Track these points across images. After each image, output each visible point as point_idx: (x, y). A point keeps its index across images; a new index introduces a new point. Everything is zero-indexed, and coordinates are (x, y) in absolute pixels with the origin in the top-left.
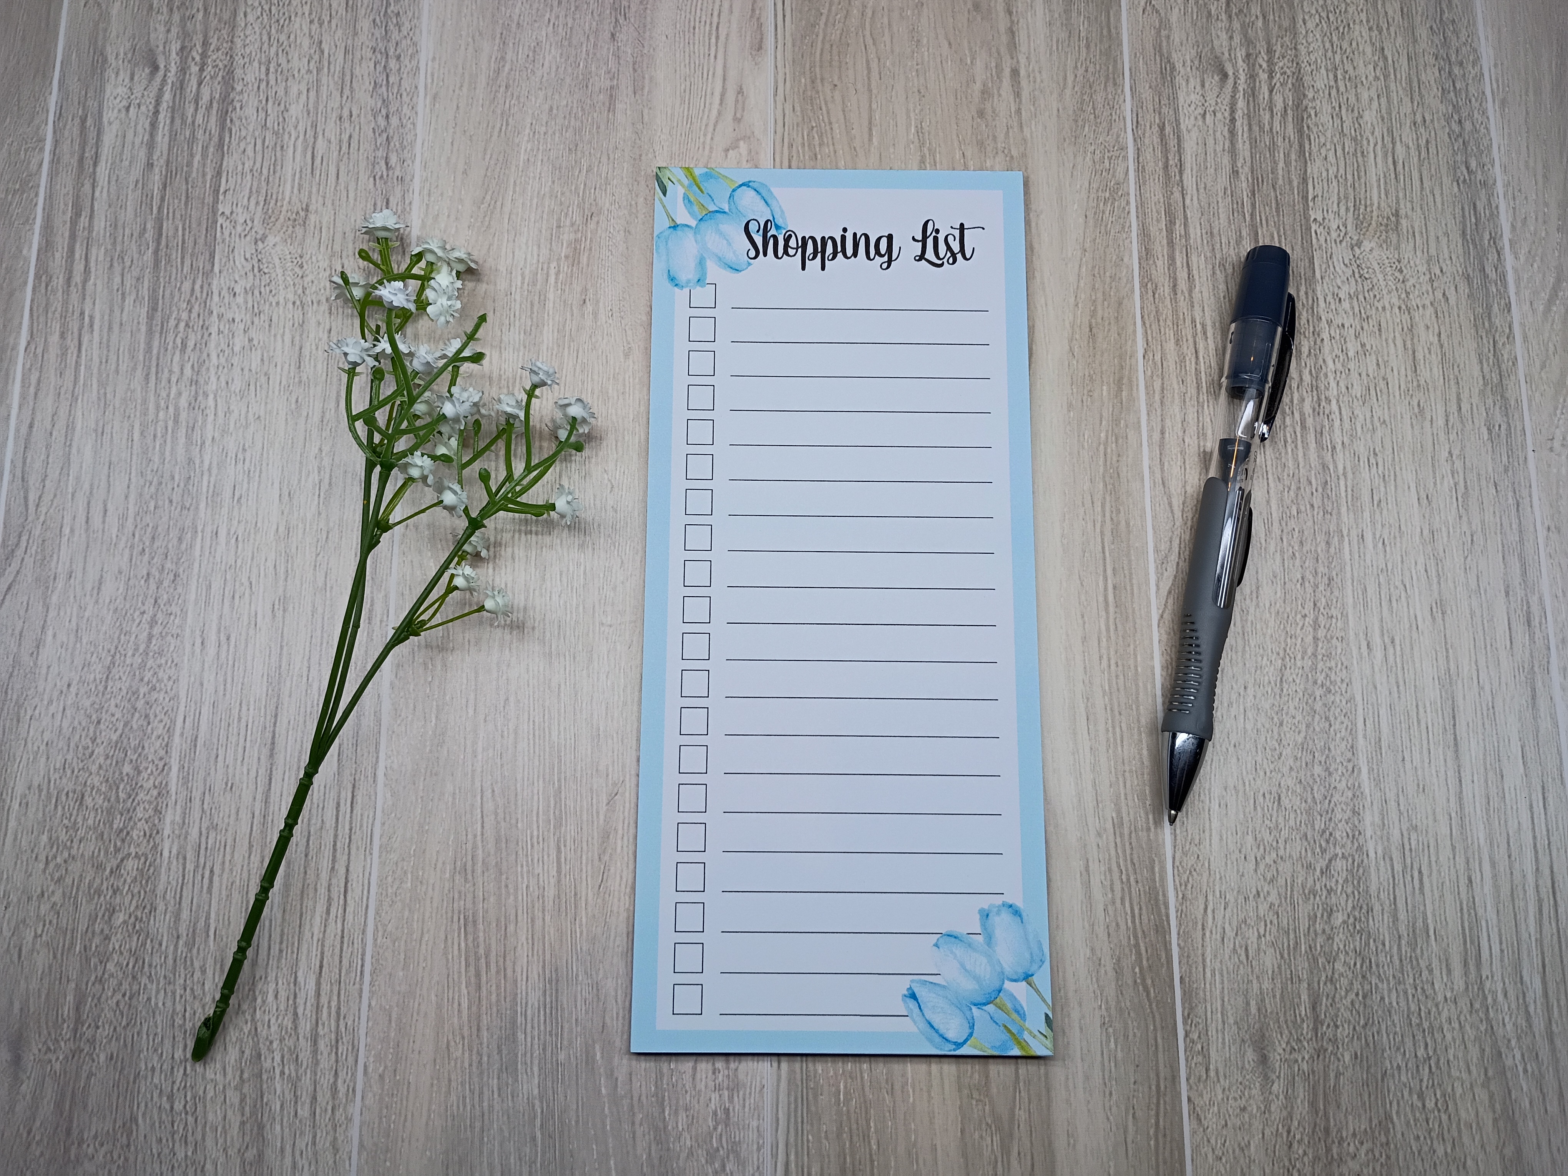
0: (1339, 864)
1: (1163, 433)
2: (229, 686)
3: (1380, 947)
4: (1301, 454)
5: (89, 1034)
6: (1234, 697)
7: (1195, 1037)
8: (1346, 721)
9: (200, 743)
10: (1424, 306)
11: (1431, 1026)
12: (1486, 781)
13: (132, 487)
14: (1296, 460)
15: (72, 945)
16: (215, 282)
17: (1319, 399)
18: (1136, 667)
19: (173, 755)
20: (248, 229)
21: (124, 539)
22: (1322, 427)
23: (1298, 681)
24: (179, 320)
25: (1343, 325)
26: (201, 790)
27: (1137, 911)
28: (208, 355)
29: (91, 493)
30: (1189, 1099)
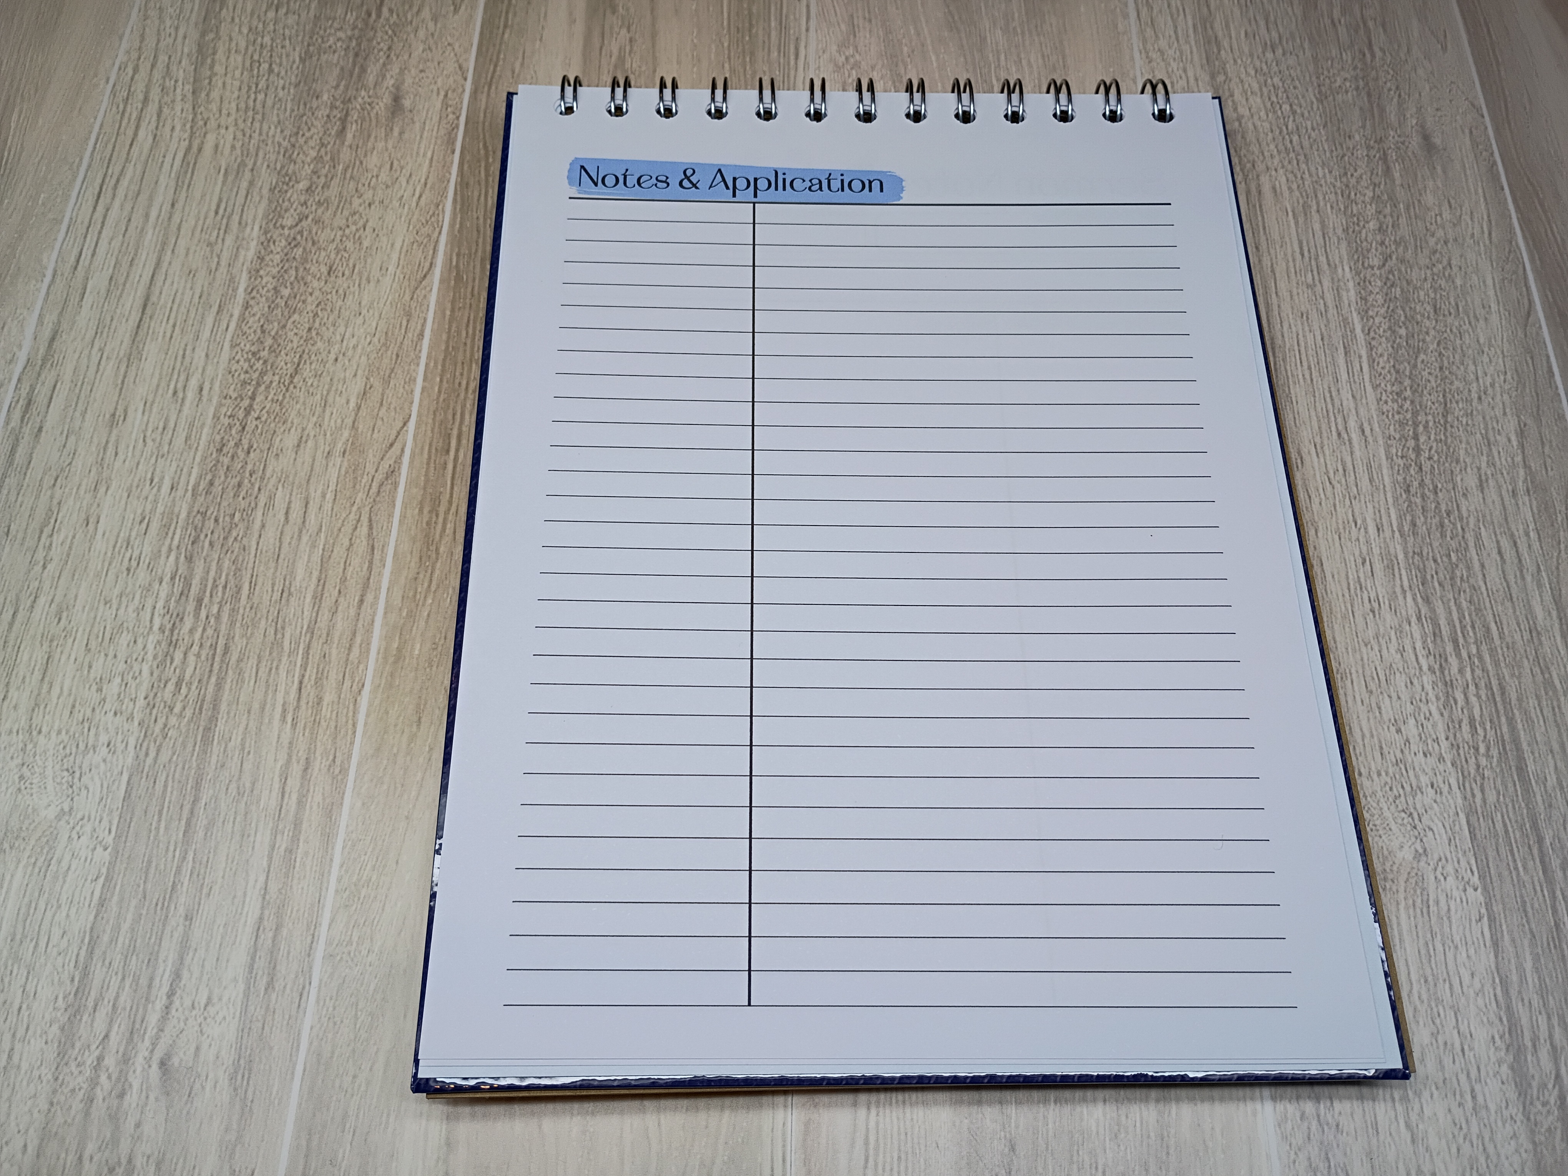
0: (288, 222)
1: (361, 601)
2: (1328, 395)
3: (272, 165)
4: (212, 574)
5: (1372, 153)
6: (350, 353)
7: (451, 116)
8: (245, 329)
9: (1341, 350)
10: (11, 732)
11: (246, 112)
12: (127, 276)
13: (1480, 577)
14: (219, 568)
15: (1407, 208)
16: (1460, 801)
17: (172, 631)
18: (441, 381)
19: (1363, 342)
20: (1440, 869)
21: (1472, 526)
22: (178, 602)
23: (283, 363)
24: (1488, 756)
25: (115, 714)
26: (1330, 315)
27: (482, 198)
28: (1442, 715)
29: (1521, 571)
30: (465, 79)
